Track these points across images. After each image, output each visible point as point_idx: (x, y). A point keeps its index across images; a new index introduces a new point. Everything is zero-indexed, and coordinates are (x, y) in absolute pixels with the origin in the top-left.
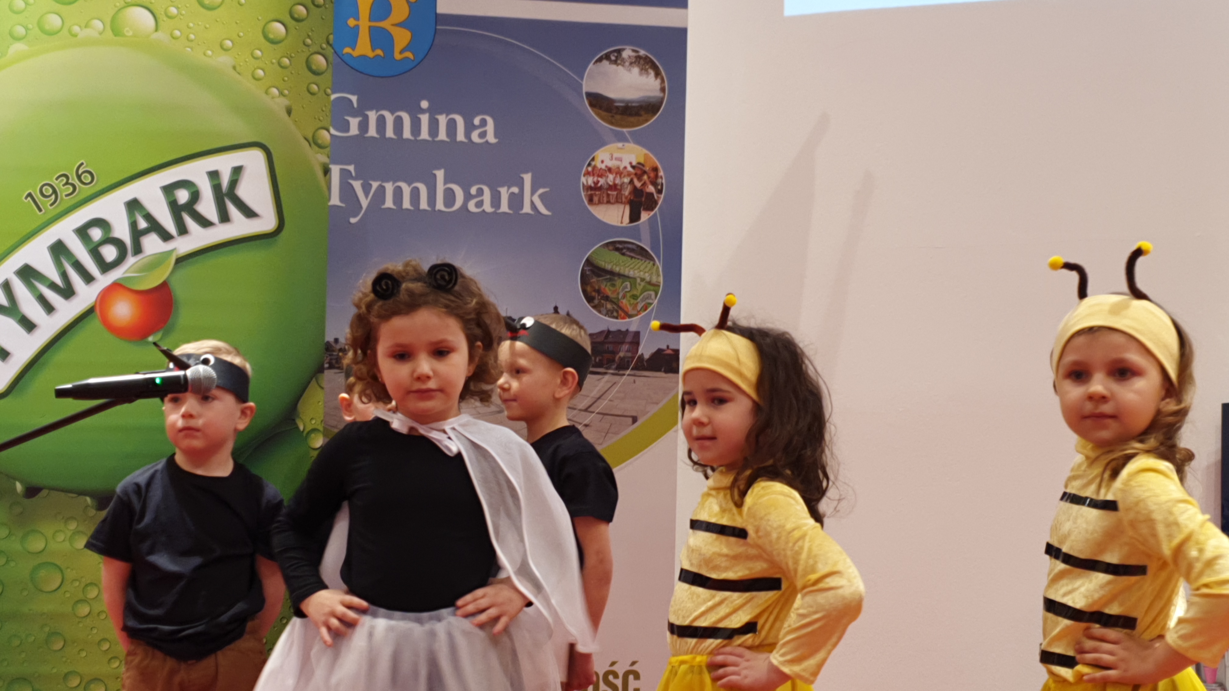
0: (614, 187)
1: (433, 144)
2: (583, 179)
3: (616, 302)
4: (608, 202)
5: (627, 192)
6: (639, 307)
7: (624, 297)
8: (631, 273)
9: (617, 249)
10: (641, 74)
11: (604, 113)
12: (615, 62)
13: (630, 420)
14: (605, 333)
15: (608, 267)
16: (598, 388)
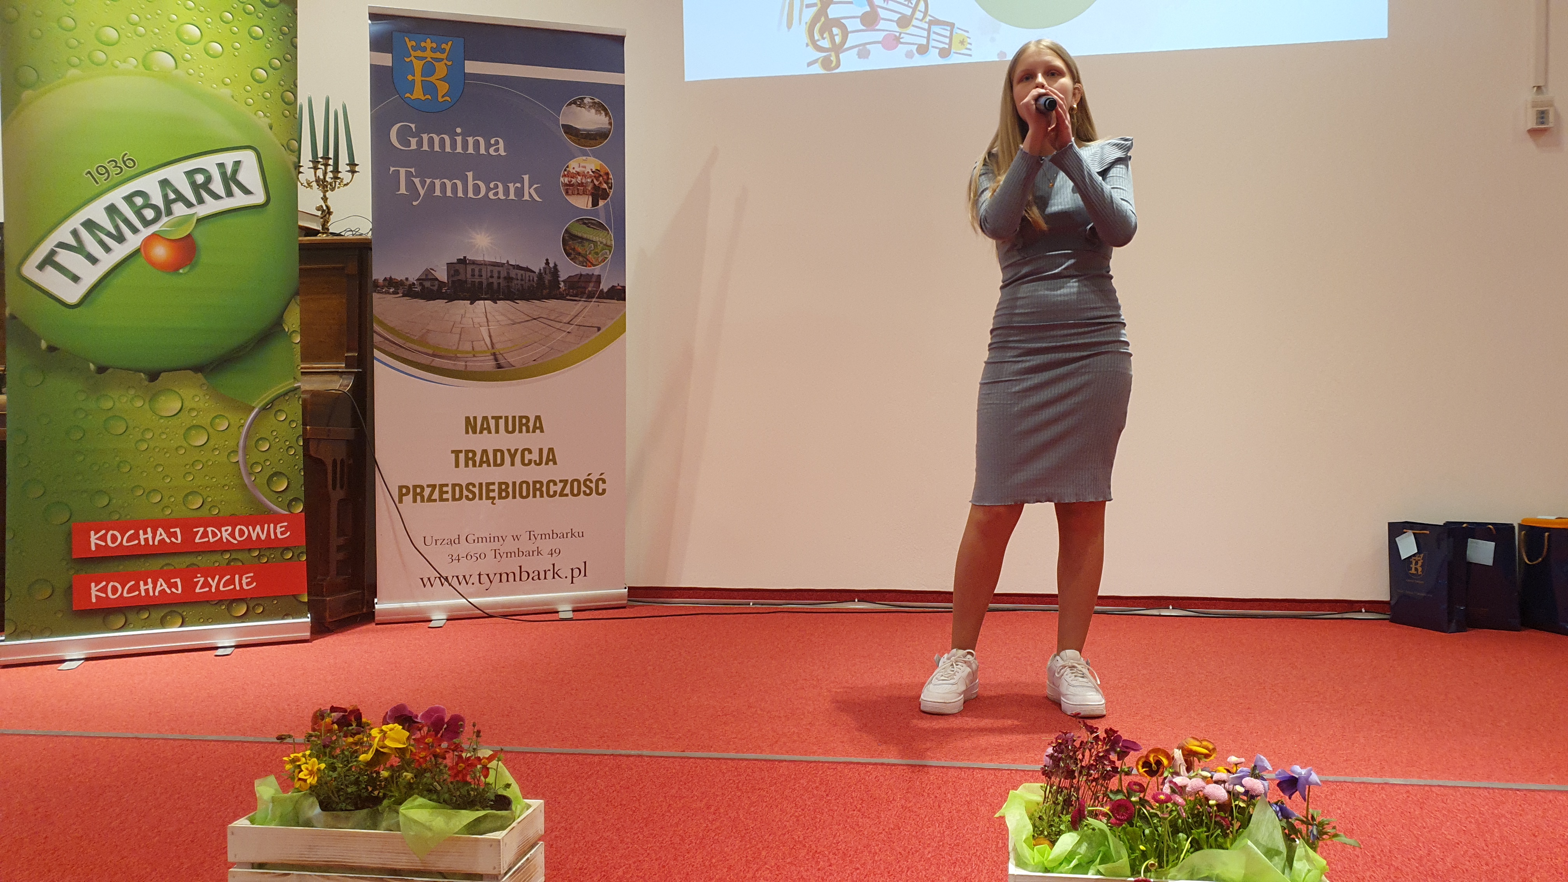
0: (581, 184)
1: (465, 155)
2: (562, 179)
3: (585, 256)
4: (578, 194)
5: (589, 188)
6: (600, 260)
7: (590, 253)
8: (594, 239)
9: (585, 224)
10: (596, 114)
11: (573, 138)
12: (579, 106)
13: (596, 329)
14: (579, 276)
15: (580, 235)
16: (575, 311)
